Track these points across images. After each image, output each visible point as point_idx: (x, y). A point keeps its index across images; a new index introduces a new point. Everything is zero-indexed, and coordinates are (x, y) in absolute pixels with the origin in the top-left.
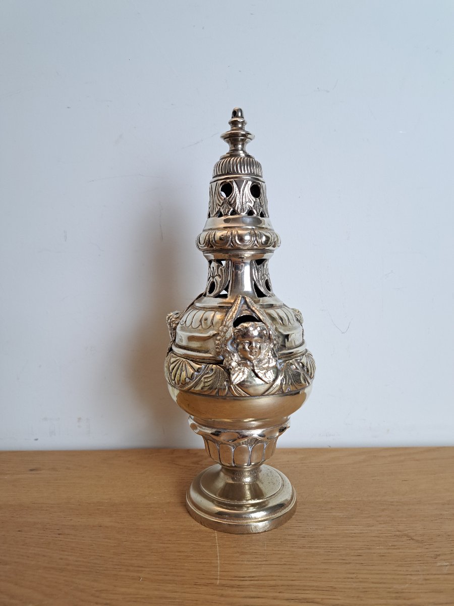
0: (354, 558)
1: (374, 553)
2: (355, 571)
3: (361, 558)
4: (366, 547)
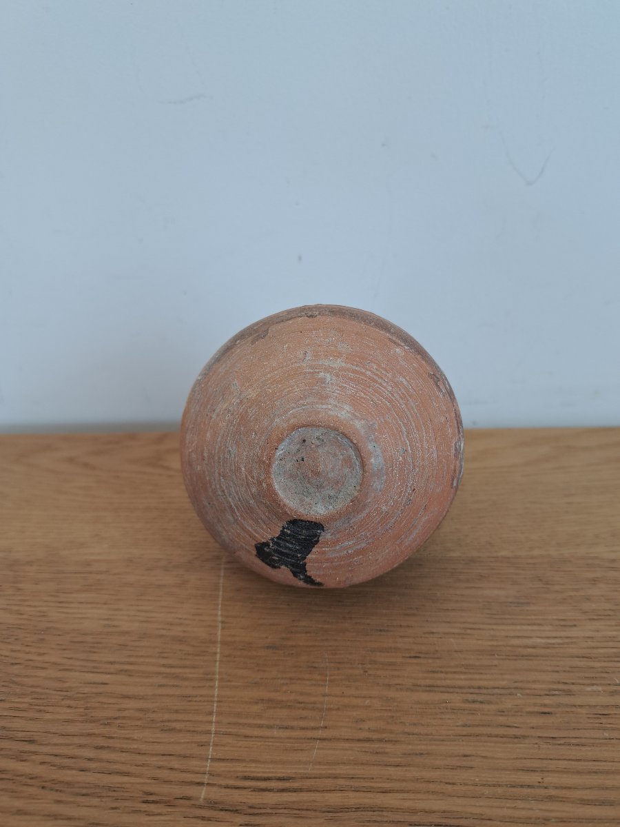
0: (534, 721)
1: (581, 706)
2: (537, 764)
3: (549, 720)
4: (561, 687)
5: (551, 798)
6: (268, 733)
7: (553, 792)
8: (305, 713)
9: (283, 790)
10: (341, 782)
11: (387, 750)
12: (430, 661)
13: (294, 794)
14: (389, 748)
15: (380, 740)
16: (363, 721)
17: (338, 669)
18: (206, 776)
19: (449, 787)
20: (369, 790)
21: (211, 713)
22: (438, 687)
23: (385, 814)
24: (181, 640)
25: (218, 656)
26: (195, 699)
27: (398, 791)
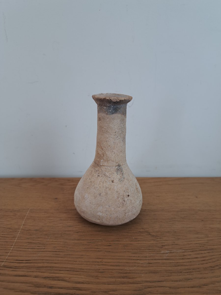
0: (106, 247)
2: (102, 257)
3: (110, 247)
5: (103, 265)
6: (27, 250)
7: (104, 263)
8: (40, 245)
9: (27, 263)
10: (44, 261)
11: (60, 254)
12: (81, 233)
13: (29, 264)
14: (61, 253)
15: (59, 252)
16: (56, 247)
17: (54, 235)
18: (5, 260)
19: (75, 262)
20: (51, 263)
21: (12, 245)
22: (81, 239)
23: (54, 268)
24: (9, 228)
25: (19, 232)
26: (9, 242)
27: (59, 263)
